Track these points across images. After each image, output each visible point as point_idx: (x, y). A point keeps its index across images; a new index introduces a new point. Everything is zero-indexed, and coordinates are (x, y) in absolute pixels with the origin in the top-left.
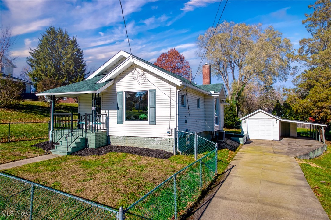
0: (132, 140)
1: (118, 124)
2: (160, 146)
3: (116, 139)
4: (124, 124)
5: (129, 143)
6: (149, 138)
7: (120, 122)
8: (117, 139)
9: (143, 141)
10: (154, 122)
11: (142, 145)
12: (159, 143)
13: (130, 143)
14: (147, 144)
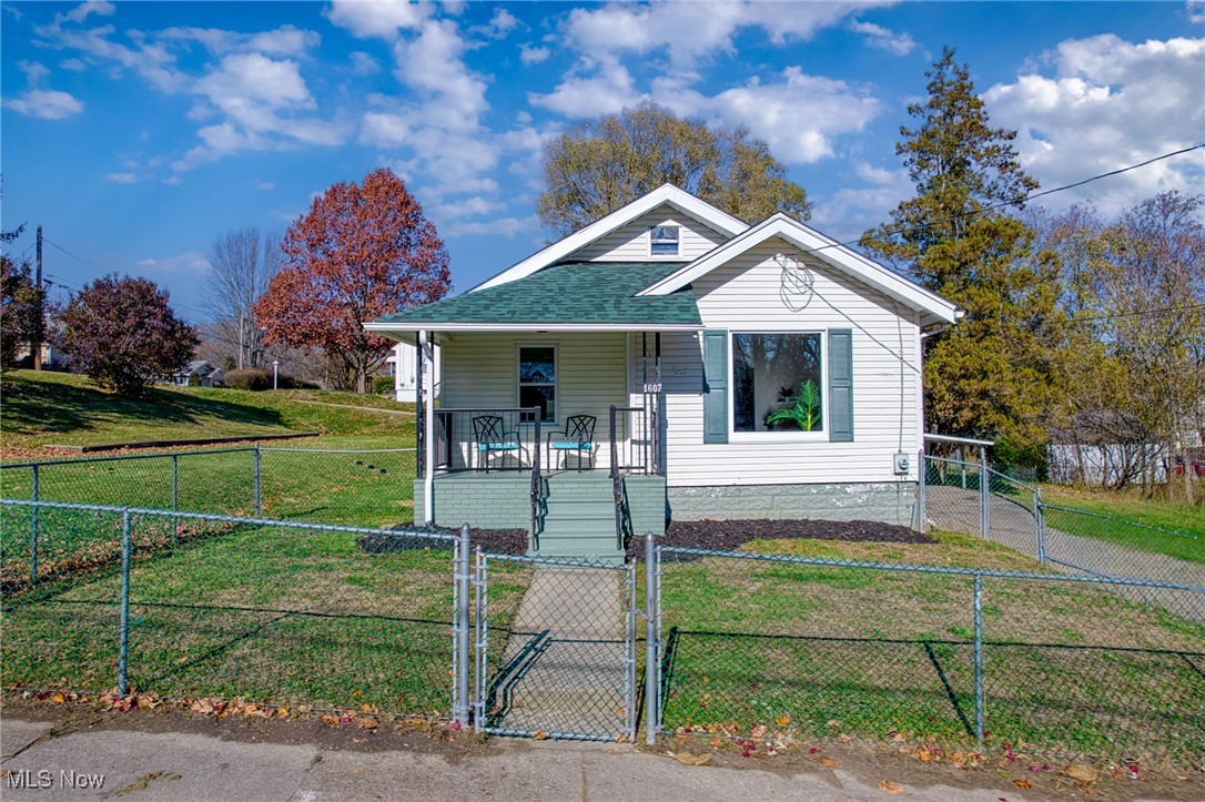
0: (764, 498)
1: (705, 443)
2: (866, 509)
3: (693, 499)
4: (732, 443)
5: (750, 509)
6: (828, 487)
7: (715, 436)
8: (699, 499)
9: (804, 497)
10: (844, 433)
11: (802, 511)
12: (860, 501)
13: (754, 509)
14: (820, 505)
